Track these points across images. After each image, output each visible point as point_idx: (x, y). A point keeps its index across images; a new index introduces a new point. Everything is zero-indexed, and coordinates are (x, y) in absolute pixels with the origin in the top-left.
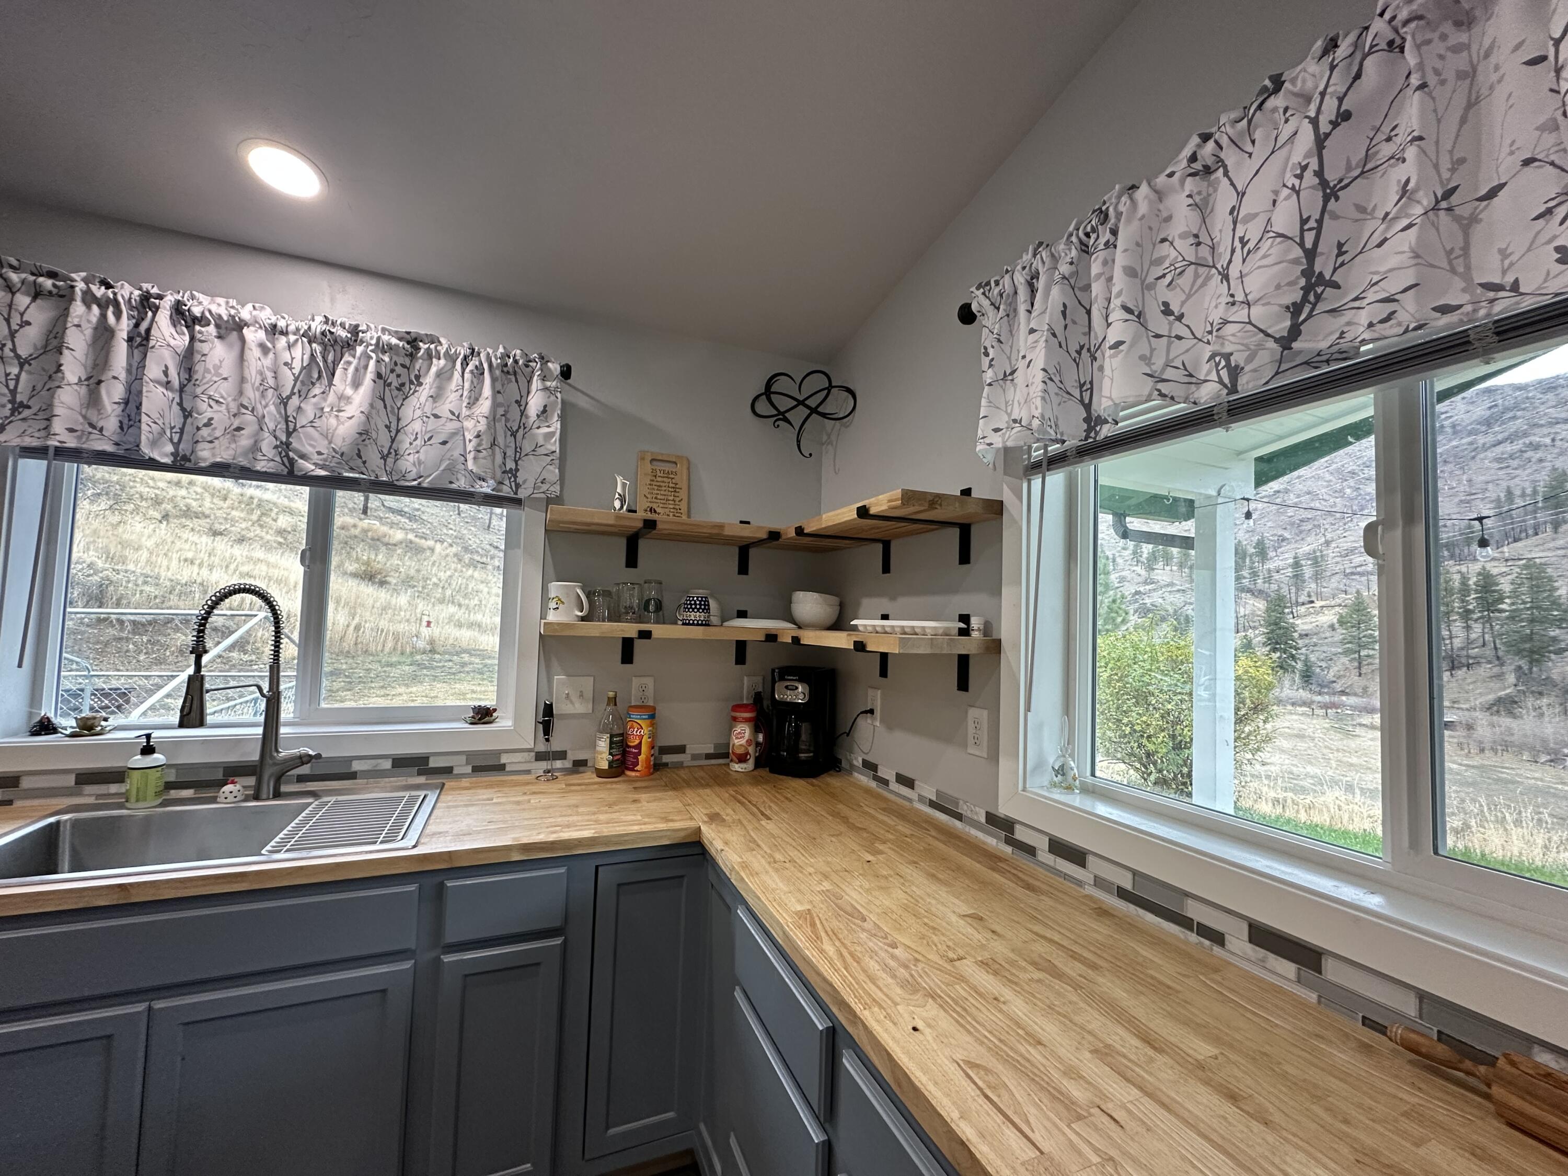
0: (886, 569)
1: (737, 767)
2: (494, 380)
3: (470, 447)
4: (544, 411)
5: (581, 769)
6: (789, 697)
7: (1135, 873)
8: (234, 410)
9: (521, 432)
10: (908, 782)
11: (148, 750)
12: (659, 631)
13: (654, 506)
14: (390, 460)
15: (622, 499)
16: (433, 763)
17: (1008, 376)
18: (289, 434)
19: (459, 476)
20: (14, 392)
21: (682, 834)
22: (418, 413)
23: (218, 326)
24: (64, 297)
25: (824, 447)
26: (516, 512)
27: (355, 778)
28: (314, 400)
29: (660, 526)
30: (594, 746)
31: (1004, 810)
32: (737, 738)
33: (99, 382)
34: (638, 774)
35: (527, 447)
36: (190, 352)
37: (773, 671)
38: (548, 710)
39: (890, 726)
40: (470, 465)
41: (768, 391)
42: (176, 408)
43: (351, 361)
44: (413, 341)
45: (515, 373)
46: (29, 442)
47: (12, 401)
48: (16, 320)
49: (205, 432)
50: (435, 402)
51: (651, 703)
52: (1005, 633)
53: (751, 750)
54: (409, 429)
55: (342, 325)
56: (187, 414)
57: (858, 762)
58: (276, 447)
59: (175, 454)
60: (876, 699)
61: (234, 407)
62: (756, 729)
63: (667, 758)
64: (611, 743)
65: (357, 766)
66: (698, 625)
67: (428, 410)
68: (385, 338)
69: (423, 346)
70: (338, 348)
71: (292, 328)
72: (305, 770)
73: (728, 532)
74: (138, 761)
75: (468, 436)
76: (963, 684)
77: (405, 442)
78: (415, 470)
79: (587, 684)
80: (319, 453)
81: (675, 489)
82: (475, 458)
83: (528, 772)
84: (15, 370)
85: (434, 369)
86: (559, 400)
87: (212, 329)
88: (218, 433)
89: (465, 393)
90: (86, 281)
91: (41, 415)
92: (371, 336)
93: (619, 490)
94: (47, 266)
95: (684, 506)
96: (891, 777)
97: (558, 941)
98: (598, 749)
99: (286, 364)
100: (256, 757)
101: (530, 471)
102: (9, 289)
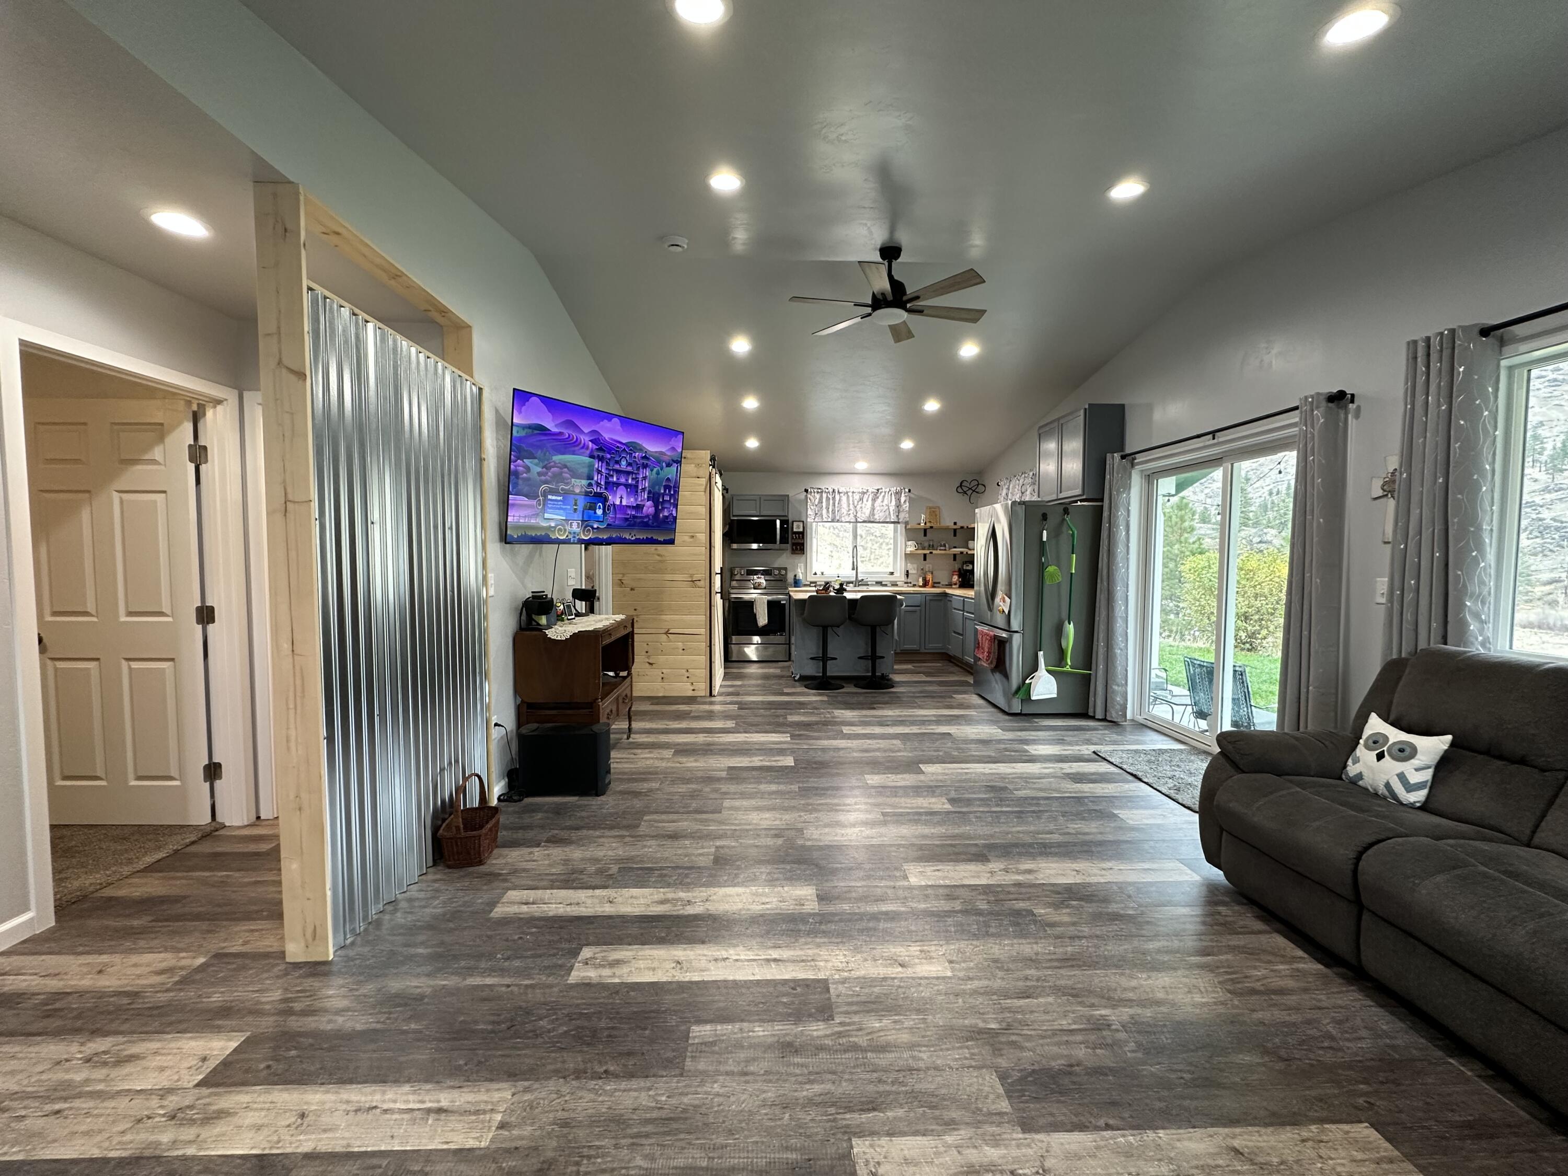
1: (954, 586)
2: (894, 495)
3: (889, 511)
4: (905, 501)
5: (915, 586)
6: (968, 568)
9: (900, 506)
11: (842, 577)
12: (934, 552)
13: (931, 521)
14: (875, 516)
15: (923, 521)
16: (882, 582)
19: (886, 518)
20: (815, 511)
22: (879, 505)
23: (844, 493)
24: (822, 492)
25: (977, 501)
26: (897, 525)
27: (871, 585)
28: (860, 505)
29: (933, 528)
32: (954, 579)
34: (929, 587)
35: (902, 510)
36: (840, 499)
37: (963, 562)
38: (907, 573)
41: (961, 486)
43: (866, 496)
44: (878, 489)
45: (900, 493)
46: (818, 520)
47: (815, 513)
48: (815, 498)
50: (882, 502)
51: (931, 571)
53: (958, 582)
54: (877, 509)
55: (865, 488)
62: (959, 577)
63: (935, 585)
64: (923, 579)
66: (943, 550)
67: (881, 504)
69: (880, 489)
70: (864, 493)
71: (857, 490)
72: (860, 583)
73: (950, 528)
77: (877, 511)
78: (878, 518)
79: (915, 566)
81: (936, 517)
82: (890, 514)
83: (903, 586)
85: (882, 495)
86: (908, 498)
89: (889, 499)
90: (825, 488)
92: (870, 491)
93: (923, 518)
94: (820, 487)
95: (938, 520)
98: (919, 581)
99: (855, 499)
101: (902, 516)
102: (814, 492)
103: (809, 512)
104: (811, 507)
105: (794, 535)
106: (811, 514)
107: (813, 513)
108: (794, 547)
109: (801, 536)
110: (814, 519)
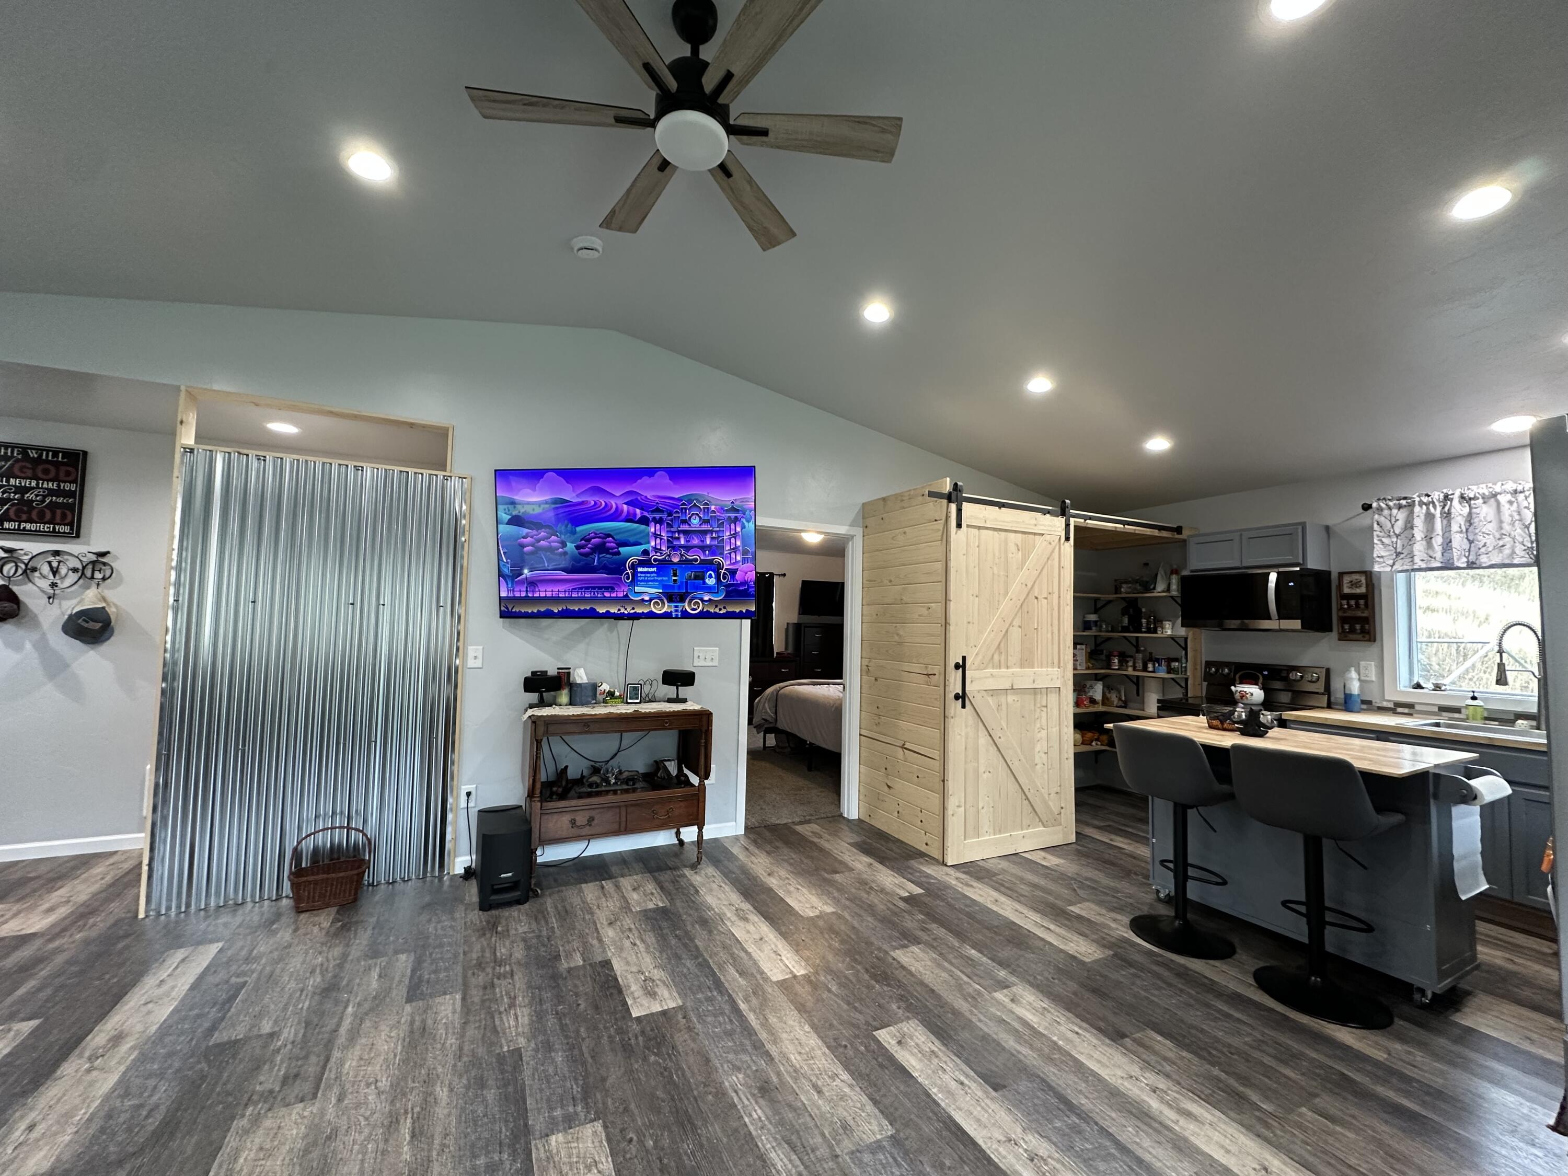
8: (1498, 537)
11: (1474, 698)
20: (1396, 548)
23: (1483, 498)
33: (1431, 538)
36: (1470, 514)
42: (1465, 540)
46: (1405, 568)
48: (1393, 520)
49: (1483, 550)
56: (1471, 542)
59: (1468, 562)
61: (1497, 535)
74: (1470, 703)
84: (1395, 540)
87: (1481, 501)
88: (1490, 549)
90: (1419, 496)
91: (1409, 556)
100: (1534, 711)
102: (1390, 508)
104: (1384, 540)
105: (1344, 602)
106: (1383, 554)
107: (1387, 553)
108: (1347, 627)
109: (1362, 602)
110: (1392, 566)
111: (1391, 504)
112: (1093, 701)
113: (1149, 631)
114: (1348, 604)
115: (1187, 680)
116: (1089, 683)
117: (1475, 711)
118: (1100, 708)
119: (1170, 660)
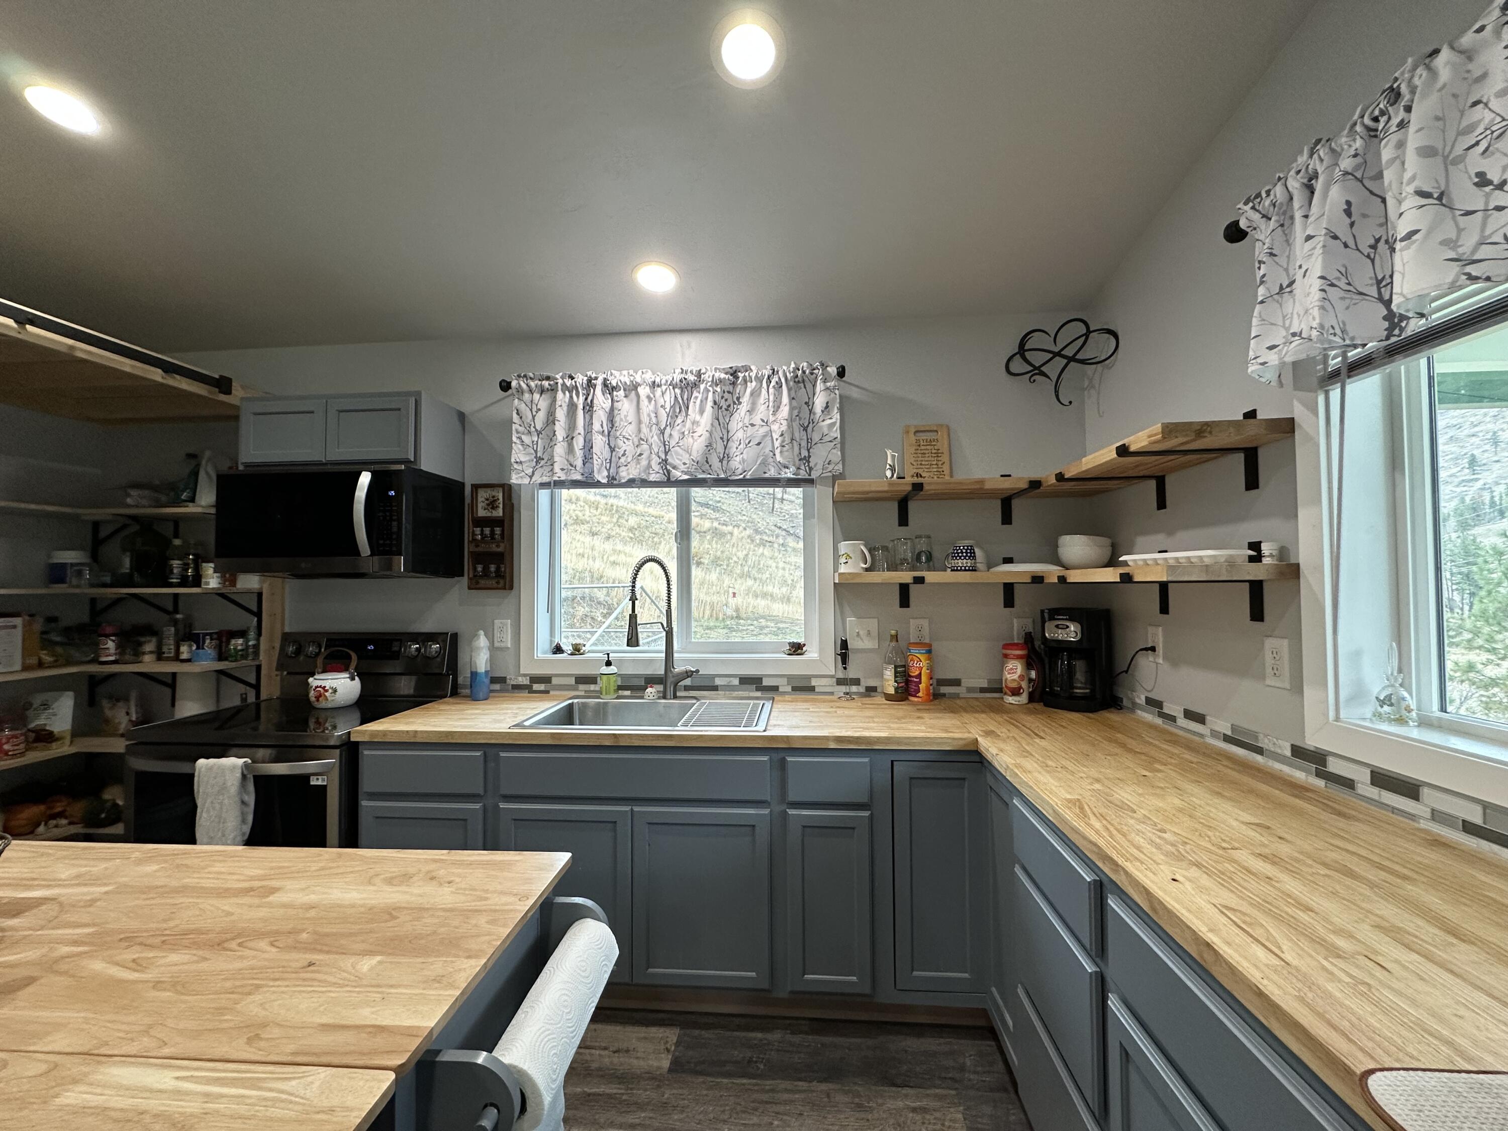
0: (1161, 504)
1: (1011, 699)
2: (789, 390)
3: (777, 444)
4: (827, 407)
5: (873, 694)
6: (1061, 635)
7: (1486, 806)
8: (637, 443)
9: (811, 425)
10: (1200, 719)
11: (609, 663)
12: (931, 577)
13: (920, 471)
14: (725, 462)
15: (893, 469)
16: (766, 682)
17: (1286, 289)
18: (666, 453)
19: (770, 467)
20: (536, 452)
21: (961, 743)
22: (740, 424)
23: (625, 390)
24: (553, 390)
25: (1086, 392)
26: (809, 489)
27: (717, 690)
28: (678, 428)
29: (926, 487)
30: (881, 675)
31: (1313, 741)
32: (1009, 673)
33: (572, 438)
34: (920, 700)
35: (816, 437)
36: (612, 409)
37: (1042, 612)
38: (844, 644)
39: (1174, 661)
40: (778, 458)
41: (1022, 350)
42: (607, 446)
43: (697, 396)
44: (734, 373)
45: (803, 381)
46: (544, 479)
47: (536, 457)
48: (534, 409)
49: (623, 460)
50: (751, 415)
51: (927, 641)
52: (1304, 557)
53: (1024, 684)
54: (735, 438)
55: (691, 372)
56: (612, 450)
57: (1141, 700)
58: (660, 463)
59: (608, 477)
60: (1157, 636)
61: (636, 440)
62: (1029, 666)
63: (944, 690)
64: (896, 672)
65: (718, 682)
66: (965, 570)
67: (747, 422)
68: (717, 375)
69: (741, 375)
70: (689, 388)
71: (663, 382)
72: (688, 682)
73: (988, 486)
74: (605, 670)
75: (775, 436)
76: (1257, 614)
77: (733, 445)
78: (741, 467)
79: (873, 624)
80: (685, 464)
81: (938, 454)
82: (781, 452)
83: (832, 693)
84: (535, 439)
85: (749, 390)
86: (838, 396)
87: (622, 393)
88: (629, 459)
89: (771, 404)
90: (562, 378)
91: (549, 463)
92: (707, 377)
93: (889, 461)
94: (546, 374)
95: (946, 468)
96: (1179, 714)
97: (866, 814)
98: (885, 677)
99: (662, 406)
100: (662, 672)
101: (819, 456)
102: (531, 391)
103: (518, 454)
104: (523, 437)
105: (478, 530)
106: (523, 459)
107: (527, 458)
108: (480, 568)
109: (498, 530)
110: (531, 477)
111: (532, 384)
112: (45, 737)
113: (184, 583)
114: (482, 534)
115: (259, 668)
116: (37, 700)
117: (609, 680)
118: (64, 749)
119: (223, 637)
